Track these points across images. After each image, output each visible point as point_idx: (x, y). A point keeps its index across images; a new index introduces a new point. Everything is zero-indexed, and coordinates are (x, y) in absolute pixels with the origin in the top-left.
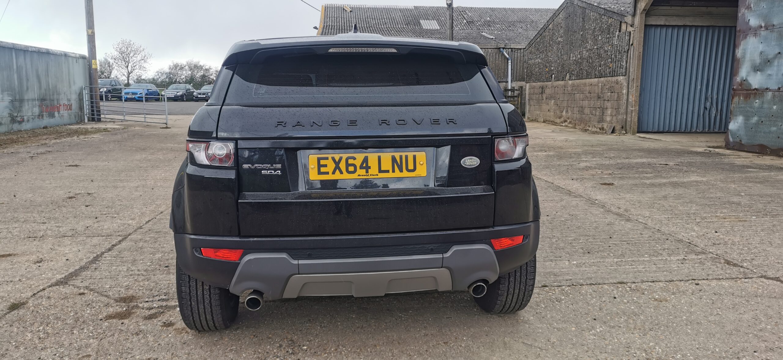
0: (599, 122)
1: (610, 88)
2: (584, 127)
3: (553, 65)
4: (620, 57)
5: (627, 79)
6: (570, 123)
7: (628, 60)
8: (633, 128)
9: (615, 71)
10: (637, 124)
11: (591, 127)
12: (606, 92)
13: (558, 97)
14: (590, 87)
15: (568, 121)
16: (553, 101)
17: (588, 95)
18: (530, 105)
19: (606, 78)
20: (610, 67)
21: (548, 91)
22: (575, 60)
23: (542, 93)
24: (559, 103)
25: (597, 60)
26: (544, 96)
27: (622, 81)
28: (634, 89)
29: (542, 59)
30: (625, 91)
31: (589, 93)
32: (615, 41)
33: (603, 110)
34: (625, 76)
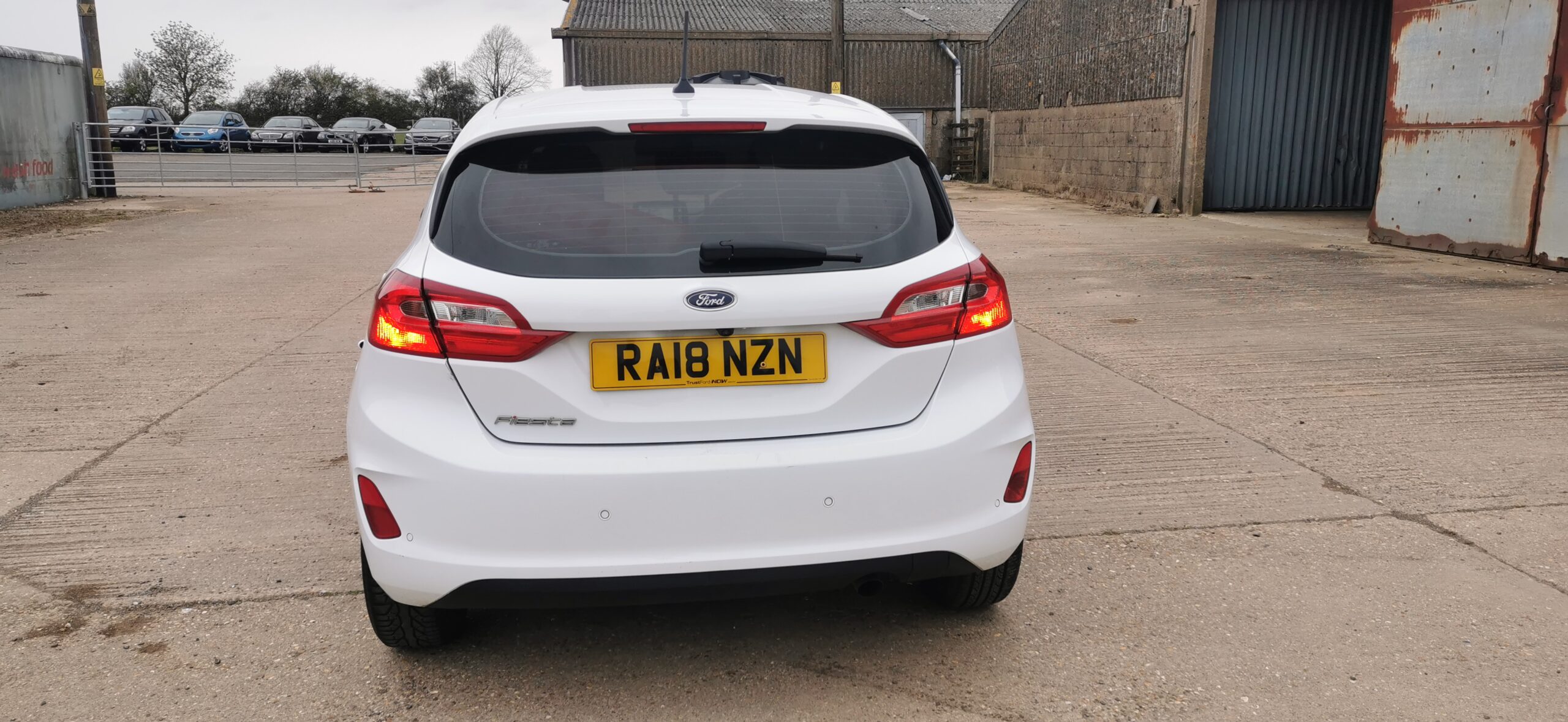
0: (1129, 190)
1: (1151, 124)
2: (1102, 201)
3: (1041, 75)
4: (1170, 58)
5: (1184, 105)
6: (1075, 191)
7: (1186, 65)
8: (1195, 203)
9: (1160, 88)
10: (1202, 194)
11: (1114, 199)
12: (1144, 129)
13: (1052, 140)
14: (1113, 119)
15: (1071, 189)
16: (1042, 148)
17: (1109, 136)
18: (997, 156)
19: (1143, 102)
20: (1152, 80)
21: (1031, 128)
22: (1084, 66)
23: (1021, 132)
24: (1052, 153)
25: (1127, 65)
26: (1025, 137)
27: (1173, 107)
28: (1197, 123)
29: (1020, 63)
30: (1179, 129)
31: (1110, 132)
32: (1161, 26)
33: (1137, 165)
34: (1180, 96)
